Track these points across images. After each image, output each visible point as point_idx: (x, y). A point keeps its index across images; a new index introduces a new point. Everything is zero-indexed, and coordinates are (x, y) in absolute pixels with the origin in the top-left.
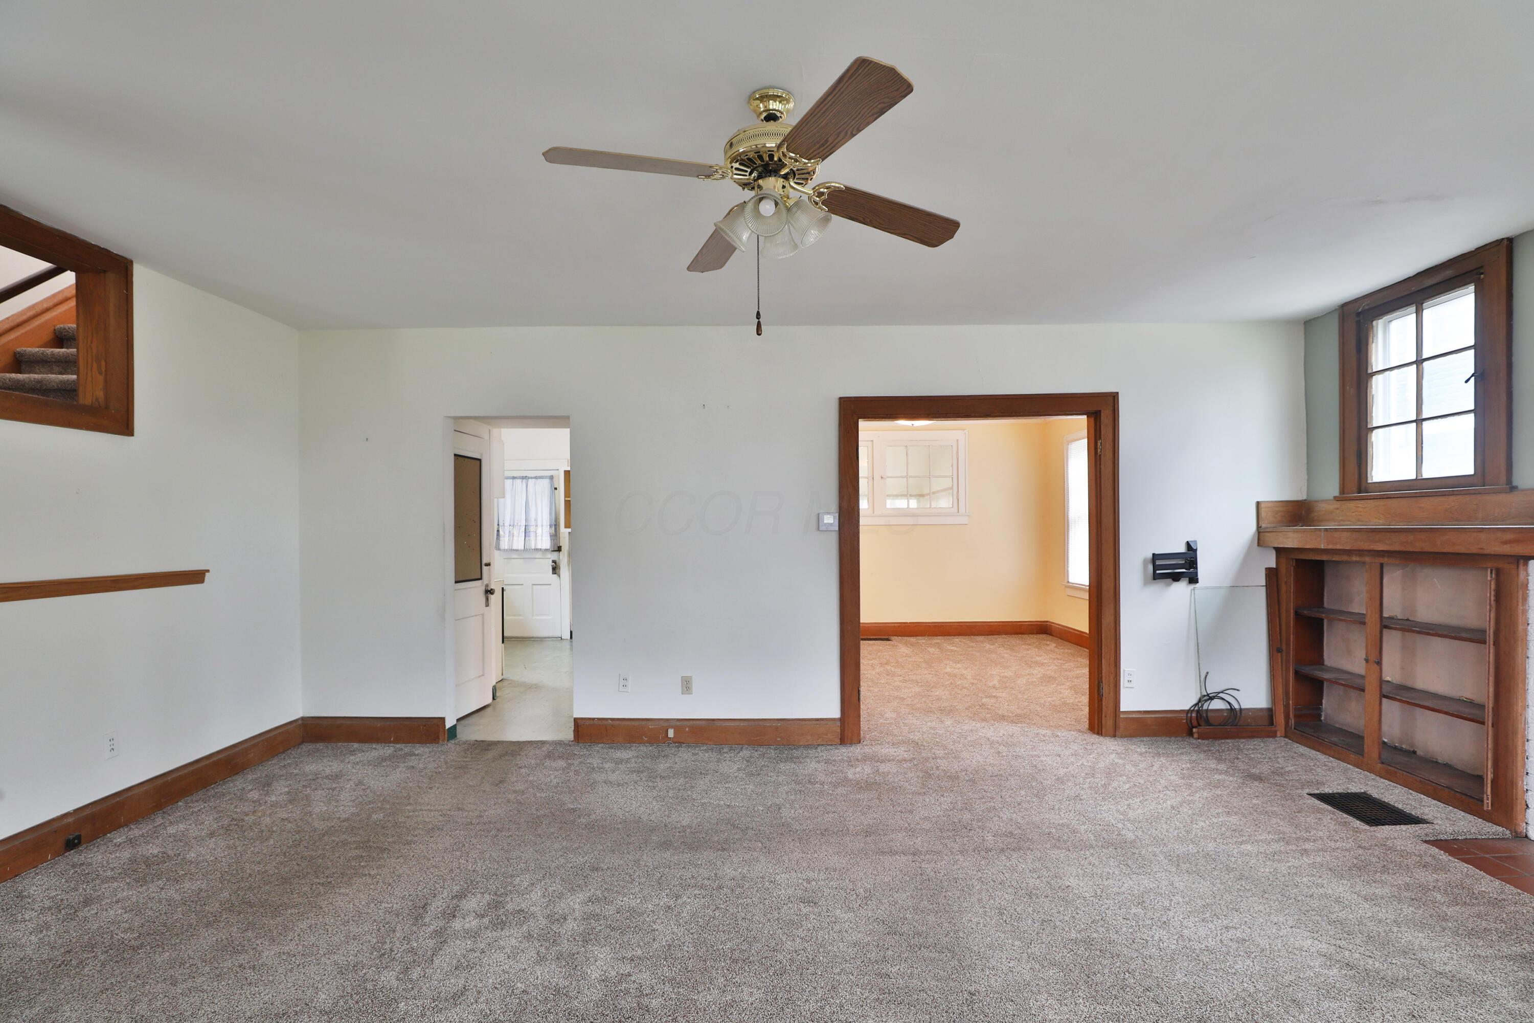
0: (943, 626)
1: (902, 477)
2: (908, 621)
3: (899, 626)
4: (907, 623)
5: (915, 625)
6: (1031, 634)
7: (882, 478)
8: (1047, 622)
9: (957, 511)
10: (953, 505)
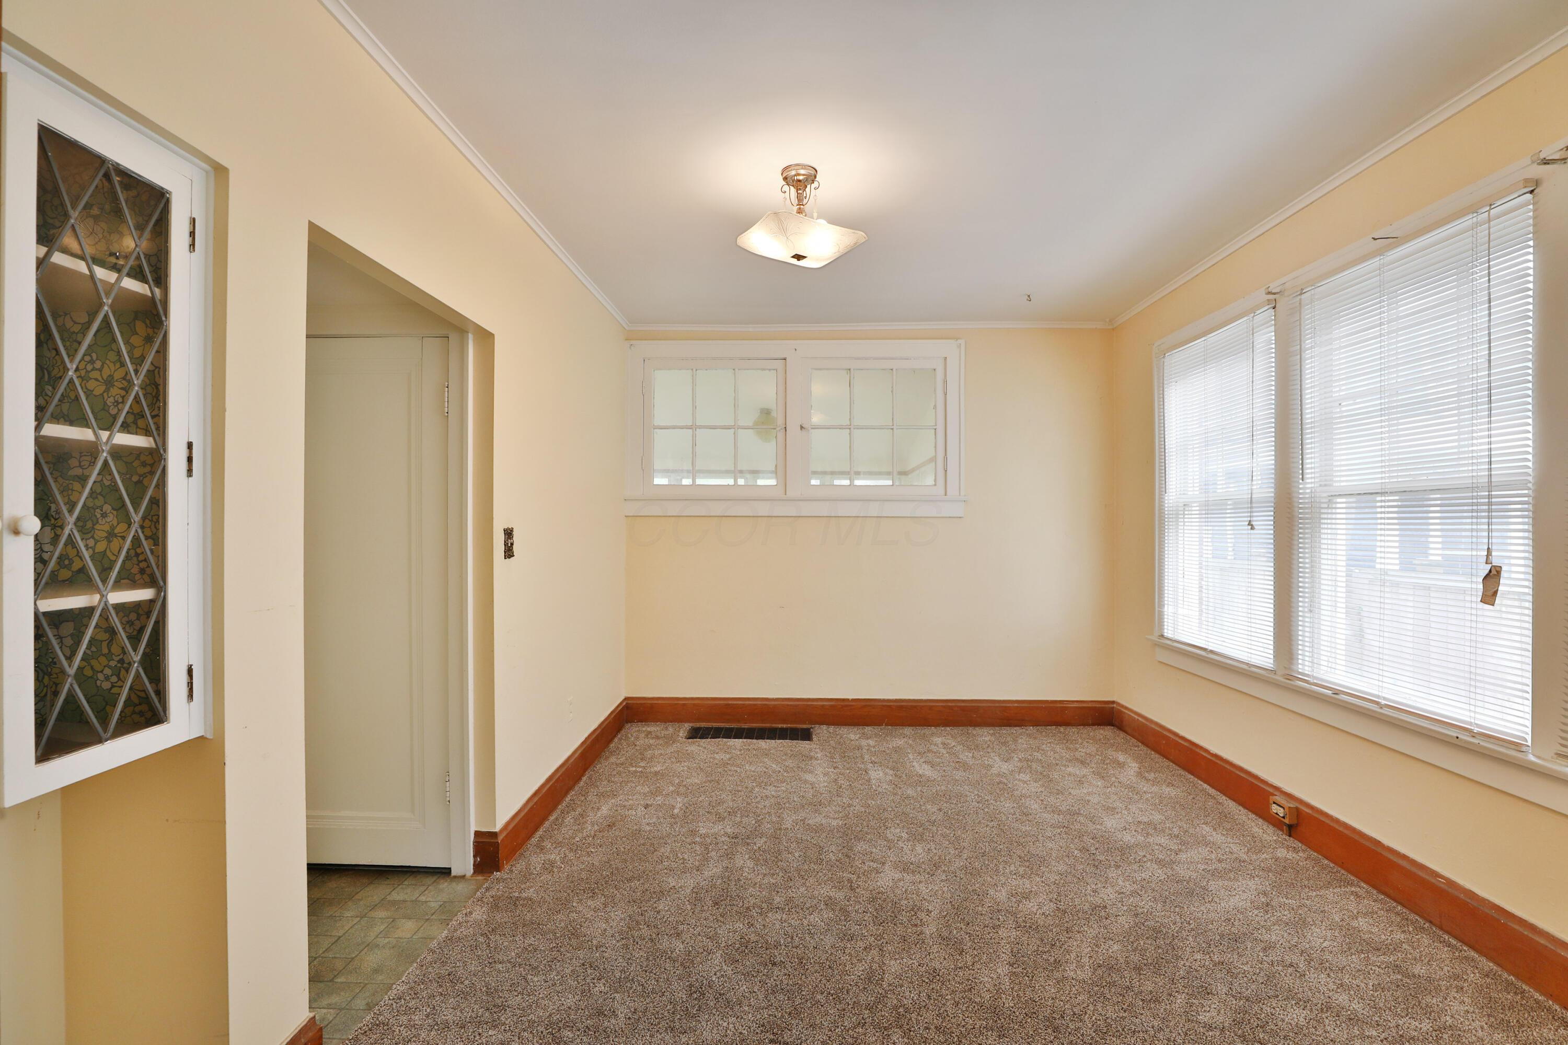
0: (915, 707)
1: (841, 427)
2: (850, 697)
3: (831, 706)
4: (848, 700)
5: (863, 704)
6: (1084, 725)
7: (802, 427)
8: (1113, 702)
9: (943, 493)
10: (935, 480)
